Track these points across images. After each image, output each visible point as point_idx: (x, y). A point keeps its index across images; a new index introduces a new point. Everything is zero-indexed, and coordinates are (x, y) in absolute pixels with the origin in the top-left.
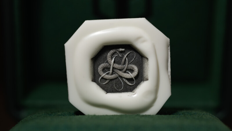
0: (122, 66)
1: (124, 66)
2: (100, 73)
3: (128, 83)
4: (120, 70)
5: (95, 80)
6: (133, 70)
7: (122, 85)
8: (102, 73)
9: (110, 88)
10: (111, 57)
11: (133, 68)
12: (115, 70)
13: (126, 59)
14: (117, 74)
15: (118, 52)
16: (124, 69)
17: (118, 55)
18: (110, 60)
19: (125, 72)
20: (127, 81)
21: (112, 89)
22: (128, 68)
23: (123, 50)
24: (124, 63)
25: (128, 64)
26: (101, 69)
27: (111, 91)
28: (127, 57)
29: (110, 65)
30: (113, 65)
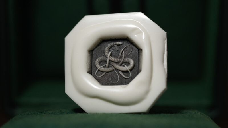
0: (119, 59)
1: (121, 59)
2: (96, 66)
3: (123, 76)
4: (116, 63)
5: (92, 72)
6: (129, 63)
7: (118, 78)
8: (99, 65)
9: (106, 80)
10: (108, 50)
11: (129, 61)
12: (112, 63)
13: (122, 52)
14: (113, 67)
15: (115, 46)
16: (120, 62)
17: (116, 48)
18: (107, 53)
19: (121, 65)
20: (122, 74)
21: (108, 82)
22: (124, 61)
23: (120, 43)
24: (121, 57)
25: (125, 58)
26: (98, 62)
27: (107, 84)
28: (123, 50)
29: (107, 58)
30: (110, 58)
